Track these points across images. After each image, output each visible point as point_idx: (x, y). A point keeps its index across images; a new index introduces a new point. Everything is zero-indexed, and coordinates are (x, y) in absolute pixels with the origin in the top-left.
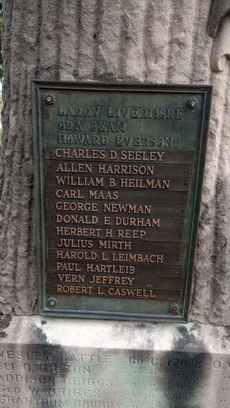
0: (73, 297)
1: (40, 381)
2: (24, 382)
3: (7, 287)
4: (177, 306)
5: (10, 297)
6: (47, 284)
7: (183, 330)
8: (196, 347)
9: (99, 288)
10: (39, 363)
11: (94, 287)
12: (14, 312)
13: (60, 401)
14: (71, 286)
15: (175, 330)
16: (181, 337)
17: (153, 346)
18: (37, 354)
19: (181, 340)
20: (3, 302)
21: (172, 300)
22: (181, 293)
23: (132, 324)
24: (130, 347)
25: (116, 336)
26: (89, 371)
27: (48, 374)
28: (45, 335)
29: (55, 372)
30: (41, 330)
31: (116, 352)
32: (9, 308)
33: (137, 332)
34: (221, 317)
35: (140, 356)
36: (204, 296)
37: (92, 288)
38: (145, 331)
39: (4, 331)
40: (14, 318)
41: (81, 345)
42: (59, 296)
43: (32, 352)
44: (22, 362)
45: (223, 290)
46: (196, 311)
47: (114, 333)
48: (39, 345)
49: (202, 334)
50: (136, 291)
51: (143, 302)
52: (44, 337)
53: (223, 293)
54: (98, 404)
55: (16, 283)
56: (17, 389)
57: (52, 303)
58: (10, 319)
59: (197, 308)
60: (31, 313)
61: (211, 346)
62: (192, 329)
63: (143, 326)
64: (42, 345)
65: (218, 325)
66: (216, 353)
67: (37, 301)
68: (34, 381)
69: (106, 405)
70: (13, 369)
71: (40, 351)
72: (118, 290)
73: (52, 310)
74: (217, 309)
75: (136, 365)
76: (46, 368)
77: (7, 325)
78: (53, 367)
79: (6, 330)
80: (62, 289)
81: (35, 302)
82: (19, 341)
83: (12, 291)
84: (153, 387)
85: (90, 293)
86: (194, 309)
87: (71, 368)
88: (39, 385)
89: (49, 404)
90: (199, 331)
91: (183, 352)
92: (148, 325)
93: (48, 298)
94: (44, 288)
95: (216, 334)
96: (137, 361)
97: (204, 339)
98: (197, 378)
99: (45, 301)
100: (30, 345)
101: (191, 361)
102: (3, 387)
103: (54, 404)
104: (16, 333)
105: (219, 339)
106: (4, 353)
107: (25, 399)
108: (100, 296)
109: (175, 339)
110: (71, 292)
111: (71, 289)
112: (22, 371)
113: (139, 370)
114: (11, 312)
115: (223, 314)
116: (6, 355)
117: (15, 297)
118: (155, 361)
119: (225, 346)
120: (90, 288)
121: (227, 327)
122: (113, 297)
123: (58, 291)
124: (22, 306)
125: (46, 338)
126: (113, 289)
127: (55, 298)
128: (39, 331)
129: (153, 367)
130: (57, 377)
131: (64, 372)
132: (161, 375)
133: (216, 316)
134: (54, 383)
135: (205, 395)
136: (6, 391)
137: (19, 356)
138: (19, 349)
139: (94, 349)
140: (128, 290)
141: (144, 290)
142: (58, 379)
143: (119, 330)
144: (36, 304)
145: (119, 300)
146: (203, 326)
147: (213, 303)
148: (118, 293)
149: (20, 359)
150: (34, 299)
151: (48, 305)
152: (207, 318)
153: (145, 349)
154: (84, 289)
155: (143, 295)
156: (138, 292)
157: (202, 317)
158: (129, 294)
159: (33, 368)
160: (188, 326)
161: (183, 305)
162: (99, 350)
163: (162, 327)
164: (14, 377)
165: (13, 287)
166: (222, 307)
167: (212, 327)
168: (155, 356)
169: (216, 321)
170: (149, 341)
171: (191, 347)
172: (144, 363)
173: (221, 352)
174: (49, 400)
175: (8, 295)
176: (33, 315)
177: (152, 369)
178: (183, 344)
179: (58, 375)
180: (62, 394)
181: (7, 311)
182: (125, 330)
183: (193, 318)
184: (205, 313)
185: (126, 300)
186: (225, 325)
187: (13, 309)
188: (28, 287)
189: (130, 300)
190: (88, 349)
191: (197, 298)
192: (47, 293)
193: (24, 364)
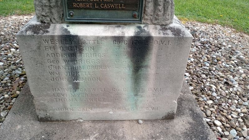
0: (82, 10)
1: (69, 56)
2: (61, 57)
3: (46, 6)
4: (136, 13)
5: (48, 12)
6: (67, 3)
7: (139, 27)
8: (146, 34)
9: (96, 4)
10: (68, 46)
11: (93, 3)
12: (51, 21)
13: (80, 67)
14: (80, 4)
15: (135, 27)
16: (139, 30)
17: (124, 34)
18: (66, 41)
19: (138, 31)
20: (45, 15)
21: (134, 10)
22: (138, 6)
23: (114, 26)
24: (113, 35)
25: (106, 31)
26: (93, 50)
27: (73, 52)
28: (69, 31)
29: (76, 51)
30: (67, 29)
31: (106, 38)
32: (49, 19)
33: (116, 29)
34: (158, 19)
35: (118, 39)
36: (150, 8)
37: (92, 4)
38: (120, 29)
39: (47, 30)
40: (52, 24)
41: (88, 35)
42: (75, 10)
43: (63, 40)
44: (59, 46)
45: (159, 3)
46: (146, 17)
47: (105, 30)
48: (67, 35)
49: (149, 29)
50: (115, 5)
51: (119, 12)
52: (69, 32)
53: (159, 5)
54: (99, 67)
55: (50, 3)
56: (58, 61)
57: (71, 14)
58: (50, 25)
59: (146, 15)
60: (61, 22)
61: (153, 34)
62: (144, 27)
63: (119, 26)
64: (68, 36)
65: (157, 25)
66: (156, 36)
67: (63, 14)
68: (66, 56)
69: (103, 67)
70: (54, 50)
71: (68, 39)
72: (105, 5)
73: (71, 18)
74: (156, 15)
75: (117, 45)
76: (71, 48)
77: (49, 27)
78: (75, 48)
79: (48, 30)
80: (76, 5)
81: (62, 15)
82: (56, 34)
83: (49, 9)
84: (126, 57)
85: (91, 7)
86: (145, 16)
87: (84, 48)
88: (69, 58)
89: (75, 69)
90: (147, 27)
91: (139, 37)
92: (122, 26)
93: (69, 11)
94: (66, 5)
95: (156, 28)
96: (117, 43)
97: (150, 31)
98: (146, 51)
99: (67, 13)
100: (62, 35)
101: (143, 41)
102: (50, 61)
103: (77, 69)
104: (54, 31)
105: (157, 31)
106: (49, 41)
107: (62, 67)
108: (97, 9)
109: (135, 31)
110: (81, 7)
111: (81, 5)
112: (59, 51)
113: (118, 48)
114: (49, 21)
115: (160, 18)
116: (50, 42)
117: (51, 12)
118: (126, 42)
119: (160, 33)
120: (91, 4)
121: (161, 25)
122: (103, 9)
123: (74, 7)
124: (55, 18)
125: (70, 32)
126: (103, 4)
127: (73, 11)
128: (66, 30)
129: (125, 46)
130: (77, 54)
131: (81, 50)
132: (129, 50)
133: (156, 19)
134: (76, 57)
135: (150, 59)
136: (52, 63)
137: (57, 42)
138: (56, 38)
139: (95, 37)
140: (111, 4)
141: (119, 4)
142: (78, 55)
143: (107, 28)
144: (63, 16)
145: (107, 11)
146: (150, 25)
147: (154, 12)
148: (106, 6)
149: (58, 44)
150: (61, 13)
151: (70, 15)
152: (151, 20)
153: (121, 35)
154: (88, 5)
155: (119, 7)
156: (116, 6)
157: (149, 21)
158: (112, 7)
159: (65, 49)
160: (142, 26)
161: (139, 13)
162: (98, 37)
163: (129, 26)
164: (55, 54)
165: (49, 6)
166: (159, 13)
167: (154, 25)
168: (126, 39)
169: (156, 22)
170: (123, 32)
171: (143, 34)
172: (121, 43)
173: (158, 35)
174: (74, 66)
175: (47, 11)
176: (62, 23)
177: (124, 46)
178: (139, 33)
179: (78, 52)
180: (80, 63)
181: (48, 20)
182: (110, 28)
183: (145, 22)
184: (150, 18)
185: (110, 11)
186: (160, 24)
187: (51, 20)
188: (58, 6)
189: (112, 11)
190: (92, 36)
191: (146, 9)
192: (68, 8)
193: (60, 47)
